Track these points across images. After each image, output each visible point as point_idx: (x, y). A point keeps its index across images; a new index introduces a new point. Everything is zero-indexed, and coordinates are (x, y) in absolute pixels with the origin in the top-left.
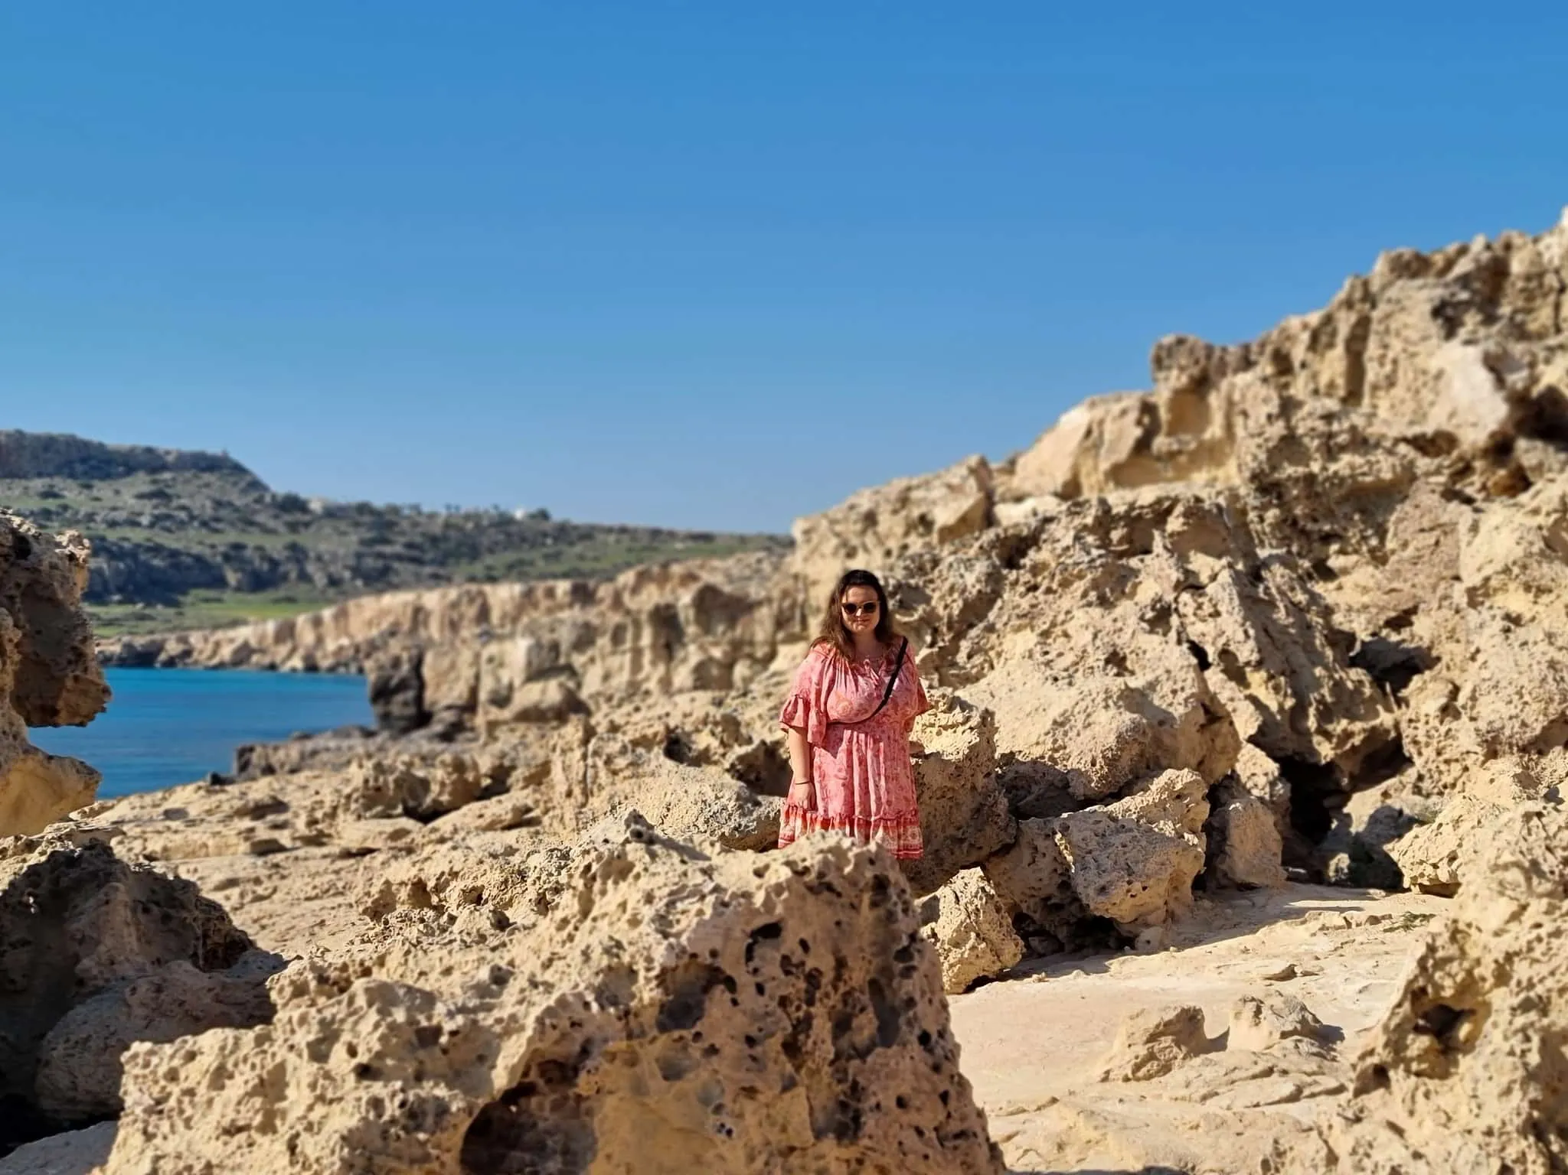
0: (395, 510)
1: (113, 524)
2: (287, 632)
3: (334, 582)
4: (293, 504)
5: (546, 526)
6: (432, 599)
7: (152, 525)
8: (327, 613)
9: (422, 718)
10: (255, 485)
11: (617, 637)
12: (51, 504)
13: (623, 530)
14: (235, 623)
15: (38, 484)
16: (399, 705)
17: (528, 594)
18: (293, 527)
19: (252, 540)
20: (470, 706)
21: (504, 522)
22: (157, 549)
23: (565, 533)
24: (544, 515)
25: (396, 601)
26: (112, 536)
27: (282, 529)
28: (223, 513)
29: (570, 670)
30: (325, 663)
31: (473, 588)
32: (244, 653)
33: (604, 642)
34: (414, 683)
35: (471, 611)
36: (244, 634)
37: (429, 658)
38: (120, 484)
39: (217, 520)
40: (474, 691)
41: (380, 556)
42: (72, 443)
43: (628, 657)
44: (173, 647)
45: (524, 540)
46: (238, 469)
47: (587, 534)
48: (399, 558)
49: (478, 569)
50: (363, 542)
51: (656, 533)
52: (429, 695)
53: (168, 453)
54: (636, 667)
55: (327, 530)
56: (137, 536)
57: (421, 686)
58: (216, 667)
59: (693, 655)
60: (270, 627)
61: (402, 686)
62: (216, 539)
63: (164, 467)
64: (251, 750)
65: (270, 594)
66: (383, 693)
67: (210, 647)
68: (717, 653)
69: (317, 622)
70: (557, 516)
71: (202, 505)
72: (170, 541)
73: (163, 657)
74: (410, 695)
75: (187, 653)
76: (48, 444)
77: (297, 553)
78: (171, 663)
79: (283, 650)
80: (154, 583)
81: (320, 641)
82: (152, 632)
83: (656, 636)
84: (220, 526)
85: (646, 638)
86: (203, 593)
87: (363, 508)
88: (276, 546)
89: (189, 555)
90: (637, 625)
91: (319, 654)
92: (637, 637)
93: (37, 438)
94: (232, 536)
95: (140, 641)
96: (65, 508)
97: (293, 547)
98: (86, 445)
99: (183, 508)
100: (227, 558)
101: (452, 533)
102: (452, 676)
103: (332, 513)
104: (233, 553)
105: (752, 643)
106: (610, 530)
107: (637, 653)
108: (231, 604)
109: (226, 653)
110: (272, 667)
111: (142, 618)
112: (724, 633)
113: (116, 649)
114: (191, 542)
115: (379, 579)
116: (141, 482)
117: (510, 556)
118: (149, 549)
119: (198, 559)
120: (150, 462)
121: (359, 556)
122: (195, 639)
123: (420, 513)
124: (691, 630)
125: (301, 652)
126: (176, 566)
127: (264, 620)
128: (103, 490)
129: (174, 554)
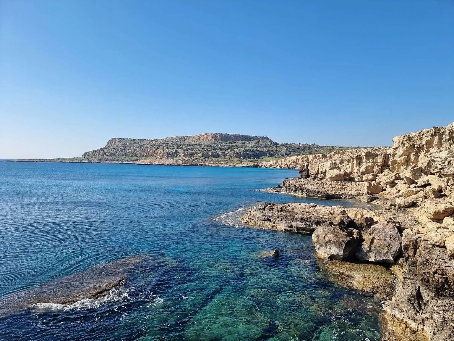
0: (291, 144)
1: (251, 147)
2: (277, 162)
3: (282, 155)
4: (276, 144)
5: (315, 146)
6: (299, 157)
7: (257, 147)
8: (283, 159)
9: (308, 176)
10: (271, 141)
11: (349, 161)
12: (243, 145)
13: (328, 146)
14: (269, 161)
15: (242, 142)
16: (304, 174)
17: (315, 156)
18: (276, 147)
19: (271, 149)
20: (317, 174)
21: (308, 145)
22: (257, 151)
23: (318, 147)
24: (315, 144)
25: (294, 158)
26: (251, 149)
27: (275, 147)
28: (266, 145)
29: (339, 168)
30: (283, 167)
31: (306, 155)
32: (271, 165)
33: (346, 162)
34: (307, 170)
35: (306, 159)
36: (271, 163)
37: (309, 165)
38: (252, 141)
39: (266, 146)
40: (318, 171)
41: (289, 151)
42: (246, 136)
43: (351, 165)
44: (261, 165)
45: (311, 148)
46: (268, 139)
47: (322, 147)
48: (292, 151)
49: (304, 153)
50: (287, 149)
51: (333, 147)
52: (309, 172)
53: (259, 137)
54: (353, 167)
55: (281, 148)
56: (255, 149)
57: (308, 171)
58: (267, 168)
59: (365, 165)
60: (275, 162)
61: (305, 170)
62: (265, 149)
63: (258, 139)
64: (285, 181)
65: (273, 157)
66: (301, 171)
67: (266, 165)
68: (370, 164)
69: (281, 161)
70: (317, 145)
71: (264, 144)
72: (259, 150)
73: (259, 166)
74: (306, 172)
75: (263, 165)
76: (243, 136)
77: (277, 151)
78: (260, 167)
79: (277, 165)
80: (257, 156)
81: (282, 163)
82: (257, 162)
83: (357, 162)
84: (266, 147)
85: (355, 162)
86: (264, 157)
87: (287, 144)
88: (274, 150)
89: (262, 151)
90: (353, 159)
91: (282, 166)
92: (353, 161)
93: (242, 135)
94: (268, 149)
95: (256, 164)
96: (245, 145)
97: (276, 150)
98: (248, 136)
99: (261, 145)
100: (267, 152)
101: (300, 148)
102: (314, 169)
103: (282, 145)
104: (268, 151)
105: (378, 163)
106: (325, 146)
107: (353, 164)
108: (268, 159)
109: (268, 165)
110: (275, 167)
111: (256, 160)
112: (372, 161)
113: (253, 165)
114: (262, 149)
115: (289, 155)
116: (255, 141)
117: (309, 151)
118: (256, 151)
119: (263, 152)
120: (256, 138)
121: (286, 151)
122: (264, 163)
123: (295, 145)
124: (364, 160)
125: (279, 165)
126: (260, 153)
127: (274, 161)
128: (250, 142)
129: (260, 151)
